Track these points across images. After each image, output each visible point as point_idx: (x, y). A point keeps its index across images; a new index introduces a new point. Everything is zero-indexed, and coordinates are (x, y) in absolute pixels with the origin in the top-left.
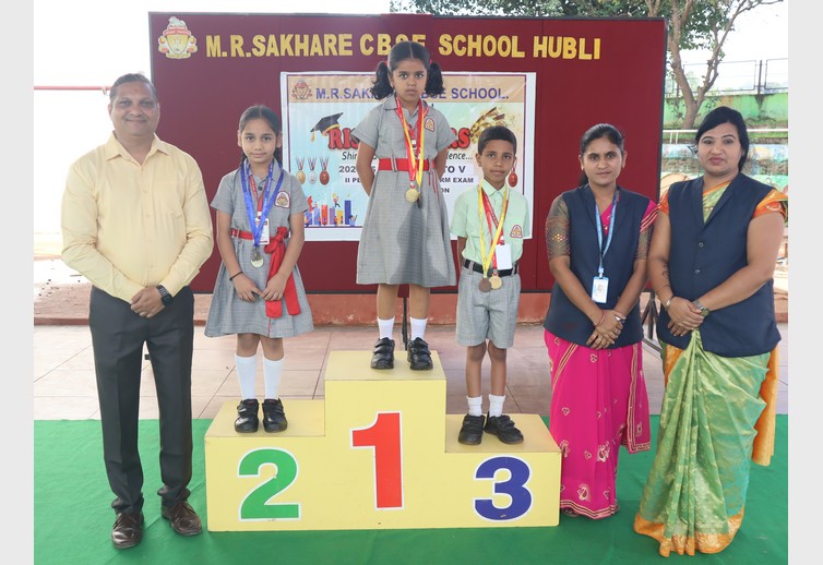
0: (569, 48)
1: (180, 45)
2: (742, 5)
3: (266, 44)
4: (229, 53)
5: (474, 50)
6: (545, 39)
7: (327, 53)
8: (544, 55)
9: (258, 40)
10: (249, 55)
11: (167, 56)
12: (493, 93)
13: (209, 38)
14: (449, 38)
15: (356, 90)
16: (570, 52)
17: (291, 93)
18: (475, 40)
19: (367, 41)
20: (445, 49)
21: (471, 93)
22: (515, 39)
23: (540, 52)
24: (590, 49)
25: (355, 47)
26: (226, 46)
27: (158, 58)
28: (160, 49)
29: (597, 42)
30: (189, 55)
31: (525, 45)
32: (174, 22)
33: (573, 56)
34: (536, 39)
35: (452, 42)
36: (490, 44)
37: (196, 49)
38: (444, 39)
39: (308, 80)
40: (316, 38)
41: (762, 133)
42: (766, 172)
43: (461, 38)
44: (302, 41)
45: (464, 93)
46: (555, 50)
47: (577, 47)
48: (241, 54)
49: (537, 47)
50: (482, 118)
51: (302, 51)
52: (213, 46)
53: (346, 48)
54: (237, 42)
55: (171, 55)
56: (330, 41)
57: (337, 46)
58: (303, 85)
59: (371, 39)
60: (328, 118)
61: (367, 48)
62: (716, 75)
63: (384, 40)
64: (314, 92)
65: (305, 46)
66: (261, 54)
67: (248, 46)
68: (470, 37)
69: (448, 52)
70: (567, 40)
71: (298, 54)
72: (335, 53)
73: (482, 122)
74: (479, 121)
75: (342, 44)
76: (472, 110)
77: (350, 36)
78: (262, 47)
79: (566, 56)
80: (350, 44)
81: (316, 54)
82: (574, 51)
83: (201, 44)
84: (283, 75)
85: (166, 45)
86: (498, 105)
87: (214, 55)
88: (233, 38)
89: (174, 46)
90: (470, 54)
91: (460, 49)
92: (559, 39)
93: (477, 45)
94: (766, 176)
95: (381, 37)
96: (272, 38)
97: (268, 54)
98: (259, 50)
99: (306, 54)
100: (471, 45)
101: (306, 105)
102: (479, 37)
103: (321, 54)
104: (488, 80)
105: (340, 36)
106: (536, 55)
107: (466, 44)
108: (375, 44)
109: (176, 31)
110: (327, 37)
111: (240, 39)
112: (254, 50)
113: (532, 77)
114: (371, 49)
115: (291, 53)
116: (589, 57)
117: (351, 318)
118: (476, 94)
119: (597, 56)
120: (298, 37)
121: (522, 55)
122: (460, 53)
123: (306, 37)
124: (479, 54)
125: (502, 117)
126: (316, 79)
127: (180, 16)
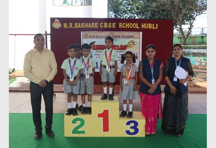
0: (150, 26)
1: (57, 25)
2: (197, 14)
3: (78, 25)
4: (69, 27)
5: (127, 27)
6: (144, 24)
7: (92, 27)
8: (144, 28)
9: (76, 24)
10: (74, 27)
11: (54, 28)
12: (132, 37)
13: (64, 24)
14: (121, 24)
15: (99, 36)
16: (150, 27)
17: (83, 36)
18: (127, 24)
19: (102, 24)
20: (120, 26)
21: (126, 37)
22: (137, 24)
23: (143, 27)
24: (155, 26)
25: (99, 26)
26: (68, 25)
27: (52, 28)
28: (53, 26)
29: (157, 25)
30: (59, 28)
31: (140, 25)
32: (56, 20)
33: (151, 28)
34: (142, 24)
35: (122, 25)
36: (131, 25)
37: (61, 26)
38: (120, 24)
39: (87, 33)
40: (90, 24)
41: (203, 46)
42: (204, 56)
43: (124, 24)
44: (86, 24)
45: (125, 37)
46: (147, 27)
47: (152, 26)
48: (72, 27)
49: (142, 26)
50: (129, 43)
51: (86, 27)
52: (65, 26)
53: (97, 26)
54: (71, 24)
55: (55, 27)
56: (93, 24)
57: (95, 26)
58: (86, 35)
59: (103, 24)
60: (92, 42)
61: (102, 26)
62: (191, 31)
63: (106, 24)
64: (89, 36)
65: (87, 25)
66: (77, 27)
67: (73, 25)
68: (126, 23)
69: (121, 27)
70: (150, 24)
71: (85, 27)
72: (94, 27)
73: (129, 44)
74: (128, 43)
75: (96, 25)
76: (127, 41)
77: (98, 23)
78: (77, 26)
79: (149, 28)
80: (98, 25)
81: (90, 27)
82: (151, 27)
83: (62, 25)
84: (82, 32)
85: (54, 25)
86: (133, 40)
87: (65, 28)
88: (70, 24)
89: (56, 25)
90: (126, 27)
91: (124, 26)
92: (148, 24)
93: (128, 25)
94: (204, 57)
95: (105, 23)
96: (79, 24)
97: (78, 27)
98: (76, 26)
99: (87, 27)
100: (127, 25)
101: (87, 39)
102: (128, 24)
103: (91, 27)
104: (131, 33)
105: (95, 23)
106: (142, 28)
107: (125, 25)
108: (104, 25)
109: (57, 22)
110: (92, 23)
111: (72, 24)
112: (75, 27)
113: (141, 33)
114: (103, 26)
115: (84, 27)
116: (155, 28)
117: (97, 91)
118: (128, 37)
119: (157, 28)
120: (85, 23)
121: (139, 28)
122: (124, 27)
123: (87, 23)
124: (128, 27)
125: (134, 42)
126: (89, 33)
127: (58, 18)
